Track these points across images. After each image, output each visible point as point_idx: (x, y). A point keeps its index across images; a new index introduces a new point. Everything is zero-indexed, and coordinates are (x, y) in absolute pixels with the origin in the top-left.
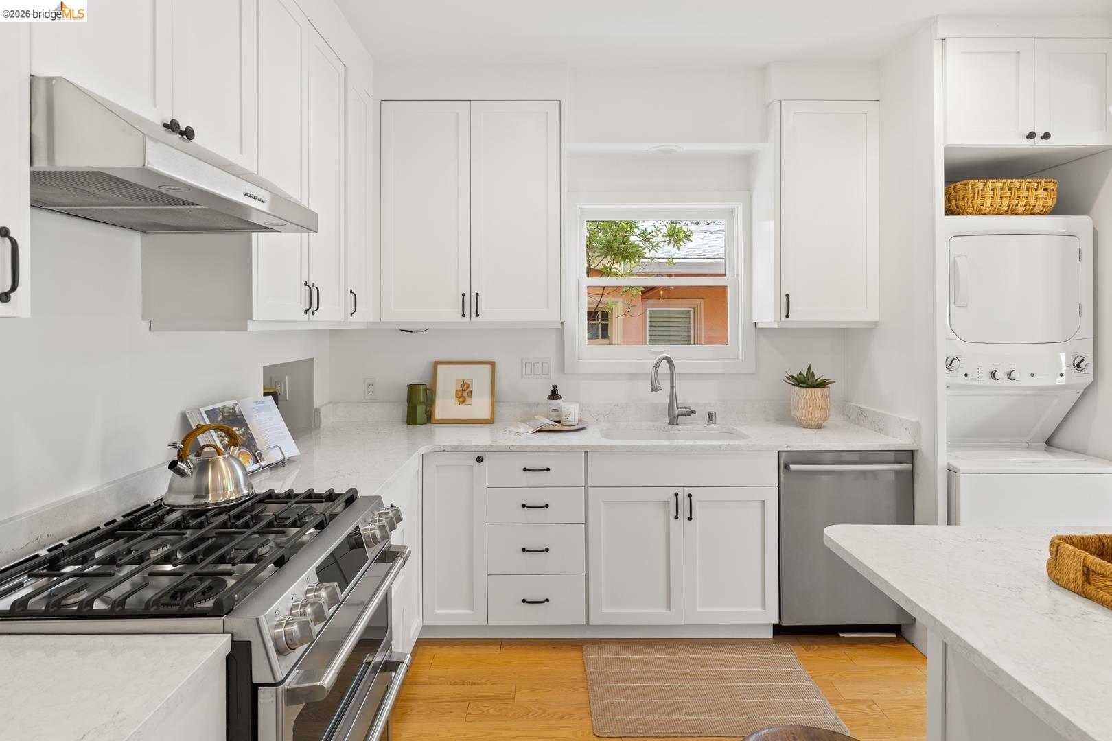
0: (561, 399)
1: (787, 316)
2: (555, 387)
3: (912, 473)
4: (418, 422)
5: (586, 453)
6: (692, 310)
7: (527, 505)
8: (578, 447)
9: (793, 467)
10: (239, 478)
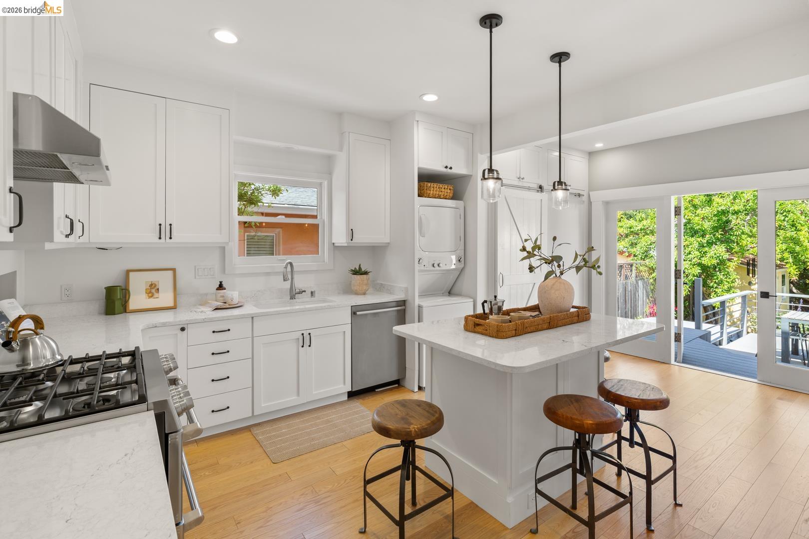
0: (225, 289)
1: (352, 240)
2: (221, 282)
3: (404, 310)
4: (116, 312)
5: (253, 318)
6: (275, 235)
7: (215, 353)
8: (248, 314)
9: (358, 313)
10: (54, 349)
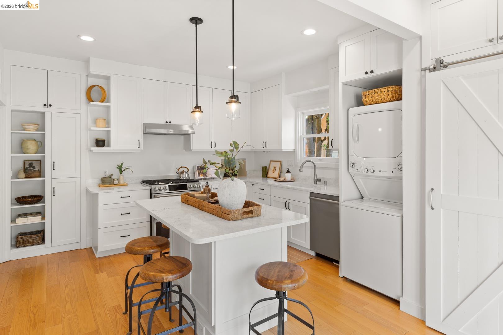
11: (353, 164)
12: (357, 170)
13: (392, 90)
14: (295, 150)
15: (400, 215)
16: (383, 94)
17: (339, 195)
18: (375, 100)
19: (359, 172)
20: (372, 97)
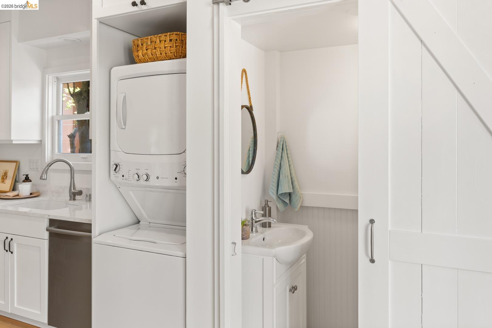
2: (27, 176)
11: (117, 166)
12: (123, 176)
13: (176, 40)
14: (41, 141)
15: (181, 254)
16: (162, 45)
17: (91, 220)
18: (152, 55)
19: (126, 179)
20: (147, 50)
